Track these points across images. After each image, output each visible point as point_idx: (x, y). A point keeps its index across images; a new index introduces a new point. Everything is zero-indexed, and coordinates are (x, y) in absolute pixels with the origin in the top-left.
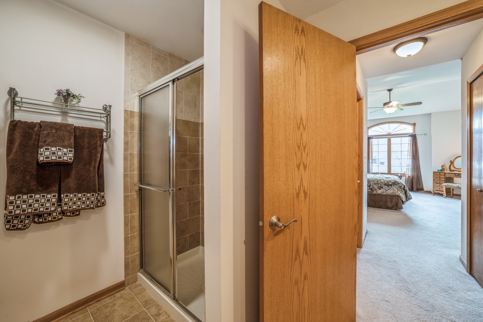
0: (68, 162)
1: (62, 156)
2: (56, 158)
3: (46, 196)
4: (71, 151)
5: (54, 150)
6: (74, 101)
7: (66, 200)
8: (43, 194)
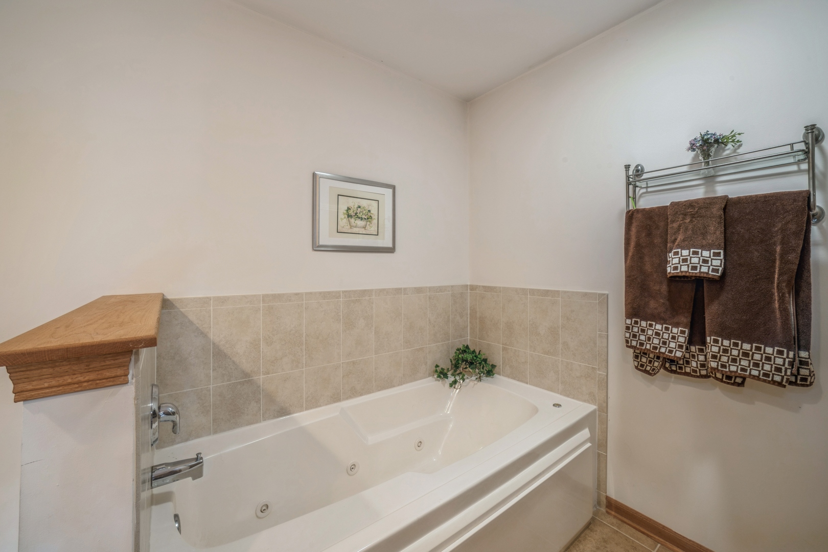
0: (710, 276)
1: (699, 265)
2: (688, 269)
3: (670, 330)
4: (718, 254)
5: (686, 255)
6: (728, 149)
7: (715, 349)
8: (667, 326)
